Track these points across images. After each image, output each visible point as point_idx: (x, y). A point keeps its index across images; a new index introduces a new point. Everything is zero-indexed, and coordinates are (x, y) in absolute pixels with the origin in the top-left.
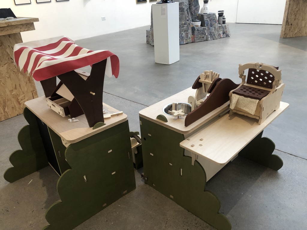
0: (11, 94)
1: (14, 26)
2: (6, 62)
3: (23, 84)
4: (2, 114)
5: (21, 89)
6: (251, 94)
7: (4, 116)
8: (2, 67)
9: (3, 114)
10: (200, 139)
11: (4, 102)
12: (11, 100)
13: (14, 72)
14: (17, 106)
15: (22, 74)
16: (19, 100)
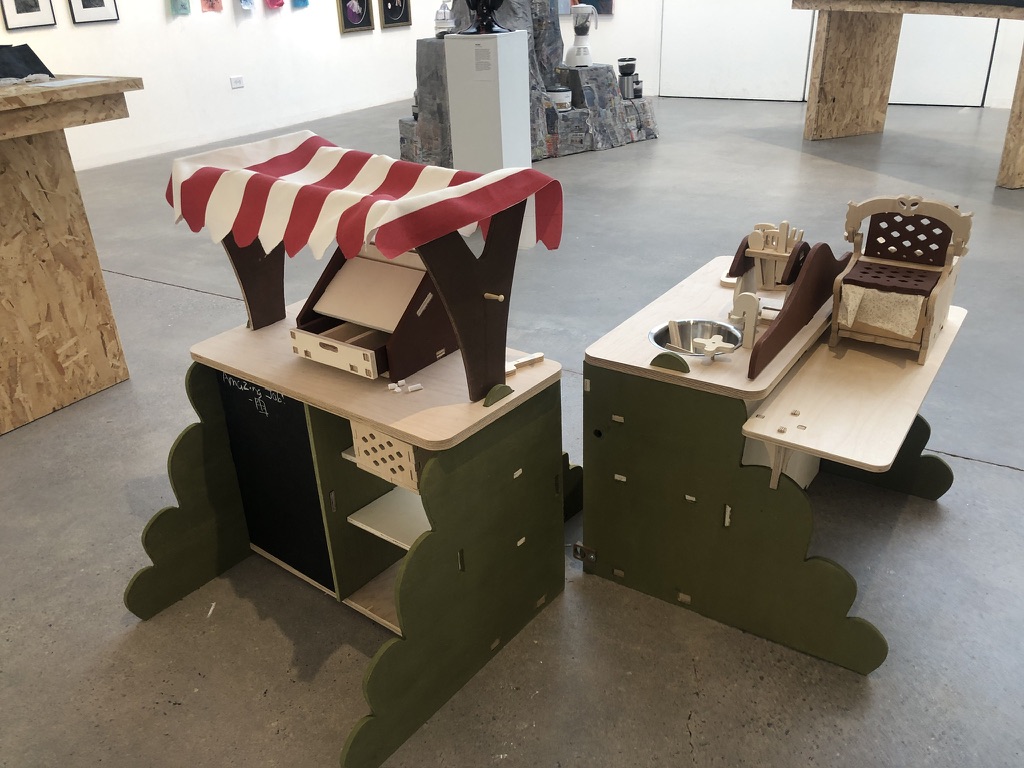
0: (34, 338)
1: (66, 103)
2: (19, 227)
3: (72, 301)
4: (5, 408)
5: (66, 321)
6: (895, 282)
7: (11, 416)
8: (6, 244)
9: (9, 407)
10: (791, 411)
11: (12, 366)
12: (33, 359)
13: (44, 261)
14: (52, 379)
15: (69, 269)
16: (61, 359)
